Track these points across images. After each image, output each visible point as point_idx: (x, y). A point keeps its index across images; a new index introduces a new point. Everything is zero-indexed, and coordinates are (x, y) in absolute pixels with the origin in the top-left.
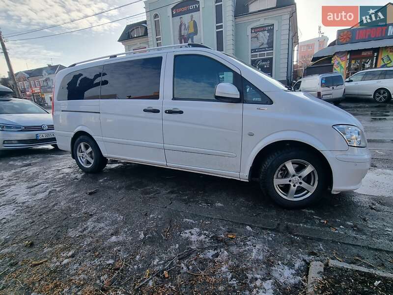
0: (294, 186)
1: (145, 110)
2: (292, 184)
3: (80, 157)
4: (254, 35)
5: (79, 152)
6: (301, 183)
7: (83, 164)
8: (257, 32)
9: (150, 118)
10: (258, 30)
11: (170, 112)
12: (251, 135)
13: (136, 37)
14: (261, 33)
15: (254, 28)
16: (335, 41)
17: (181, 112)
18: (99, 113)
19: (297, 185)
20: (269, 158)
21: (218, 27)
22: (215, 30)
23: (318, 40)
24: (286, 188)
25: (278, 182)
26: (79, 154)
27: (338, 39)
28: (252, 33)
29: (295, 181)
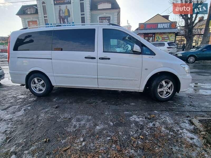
0: (165, 91)
1: (86, 58)
2: (164, 91)
3: (33, 87)
4: (101, 21)
5: (32, 84)
6: (168, 90)
7: (36, 92)
8: (103, 19)
9: (89, 62)
10: (103, 18)
11: (103, 59)
12: (146, 69)
13: (29, 14)
14: (104, 20)
15: (101, 18)
16: (138, 28)
17: (109, 59)
18: (51, 59)
19: (166, 91)
20: (155, 80)
21: (82, 15)
22: (80, 16)
23: (127, 26)
24: (161, 93)
25: (159, 90)
26: (33, 85)
27: (139, 27)
28: (100, 19)
29: (165, 89)
